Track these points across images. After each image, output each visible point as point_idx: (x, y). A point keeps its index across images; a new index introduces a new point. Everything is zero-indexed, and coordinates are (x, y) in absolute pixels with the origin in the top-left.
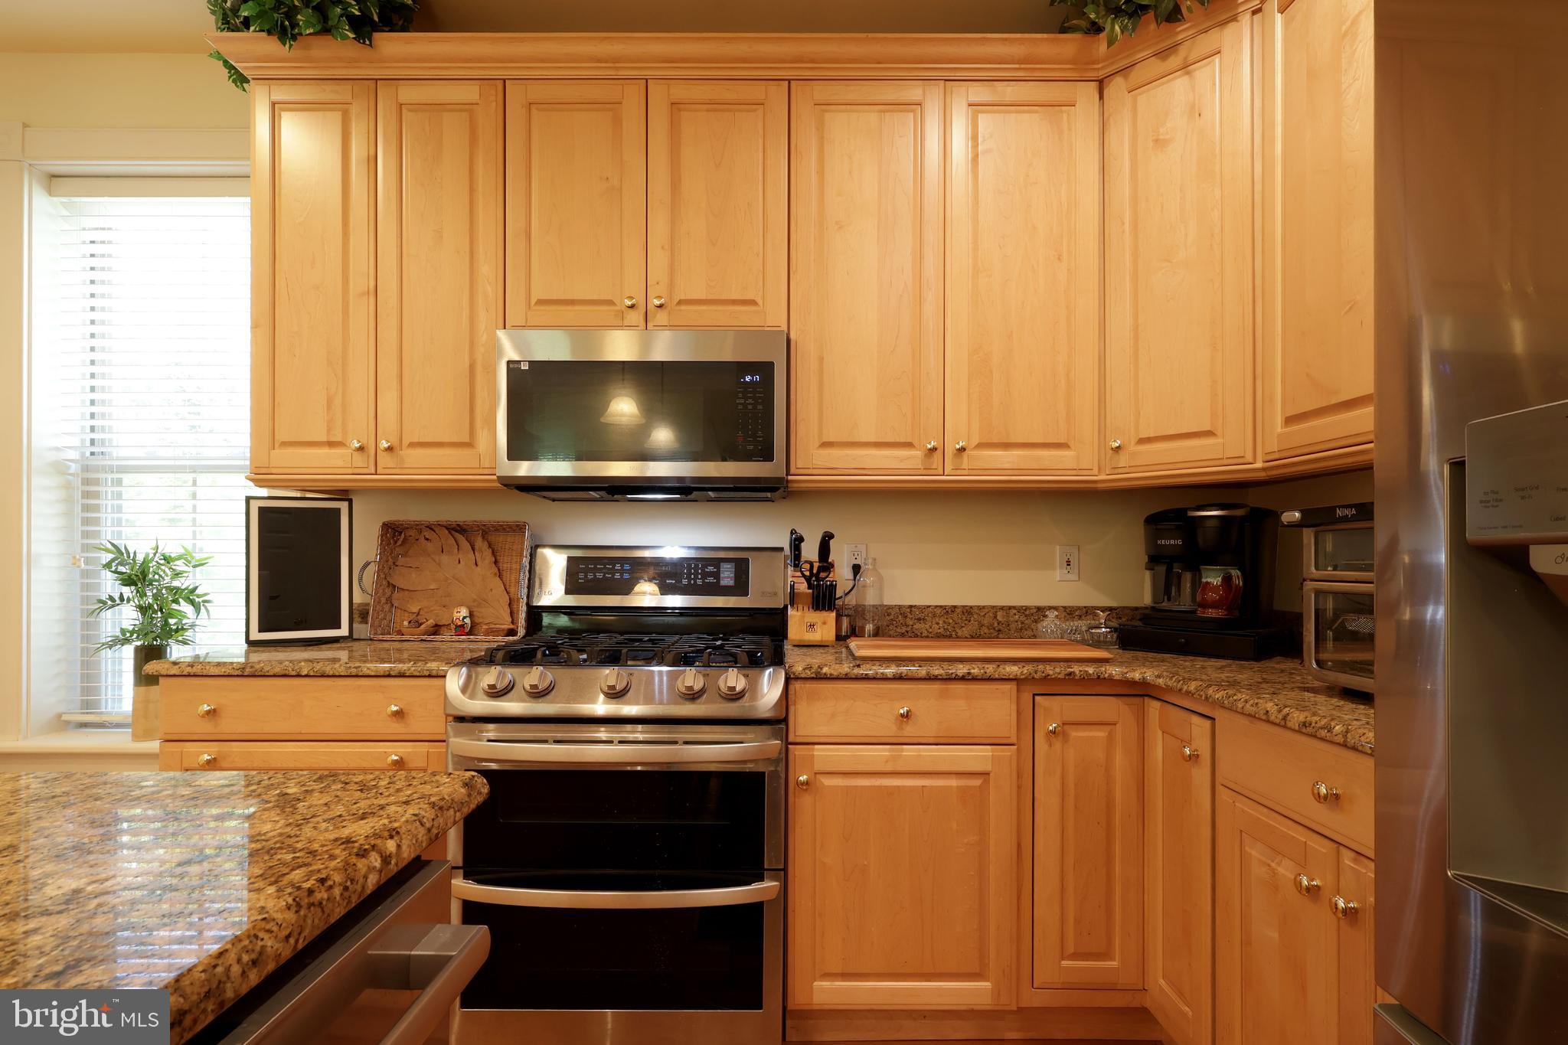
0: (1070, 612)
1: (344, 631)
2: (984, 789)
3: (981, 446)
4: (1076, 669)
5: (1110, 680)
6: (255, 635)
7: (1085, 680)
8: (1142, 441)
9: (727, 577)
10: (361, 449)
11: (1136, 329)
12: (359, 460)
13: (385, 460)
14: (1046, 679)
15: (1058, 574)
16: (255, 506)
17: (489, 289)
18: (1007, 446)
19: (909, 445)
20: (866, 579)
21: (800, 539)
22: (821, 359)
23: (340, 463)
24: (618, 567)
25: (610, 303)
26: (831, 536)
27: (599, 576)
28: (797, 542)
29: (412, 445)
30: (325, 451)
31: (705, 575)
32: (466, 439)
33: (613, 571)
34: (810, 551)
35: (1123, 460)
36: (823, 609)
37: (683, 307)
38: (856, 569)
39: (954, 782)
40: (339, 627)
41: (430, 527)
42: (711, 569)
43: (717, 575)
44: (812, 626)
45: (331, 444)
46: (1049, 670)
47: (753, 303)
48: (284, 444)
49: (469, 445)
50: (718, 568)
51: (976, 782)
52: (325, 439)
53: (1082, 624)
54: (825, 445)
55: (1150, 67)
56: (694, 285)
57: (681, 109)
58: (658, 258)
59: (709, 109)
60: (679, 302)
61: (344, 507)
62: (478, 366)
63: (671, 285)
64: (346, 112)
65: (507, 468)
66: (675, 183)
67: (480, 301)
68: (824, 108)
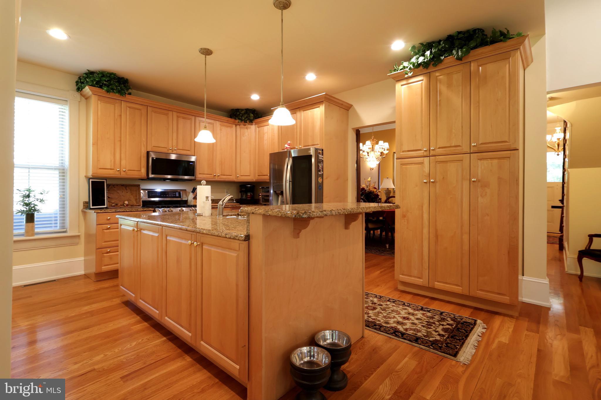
1: (105, 206)
3: (221, 175)
8: (241, 176)
9: (177, 195)
10: (119, 171)
11: (240, 161)
12: (117, 173)
13: (123, 173)
14: (234, 207)
16: (91, 180)
17: (145, 143)
18: (224, 175)
19: (211, 174)
23: (112, 173)
25: (166, 148)
27: (154, 195)
29: (129, 170)
30: (109, 170)
31: (173, 194)
32: (140, 170)
33: (156, 194)
35: (239, 178)
42: (174, 193)
43: (175, 194)
45: (111, 169)
46: (234, 206)
47: (189, 150)
48: (99, 168)
49: (140, 171)
50: (175, 193)
52: (110, 168)
54: (200, 174)
55: (242, 126)
56: (180, 147)
57: (179, 118)
58: (175, 141)
59: (183, 118)
60: (178, 149)
61: (105, 181)
62: (142, 157)
63: (177, 146)
64: (115, 105)
65: (151, 176)
66: (177, 129)
67: (143, 144)
68: (200, 121)
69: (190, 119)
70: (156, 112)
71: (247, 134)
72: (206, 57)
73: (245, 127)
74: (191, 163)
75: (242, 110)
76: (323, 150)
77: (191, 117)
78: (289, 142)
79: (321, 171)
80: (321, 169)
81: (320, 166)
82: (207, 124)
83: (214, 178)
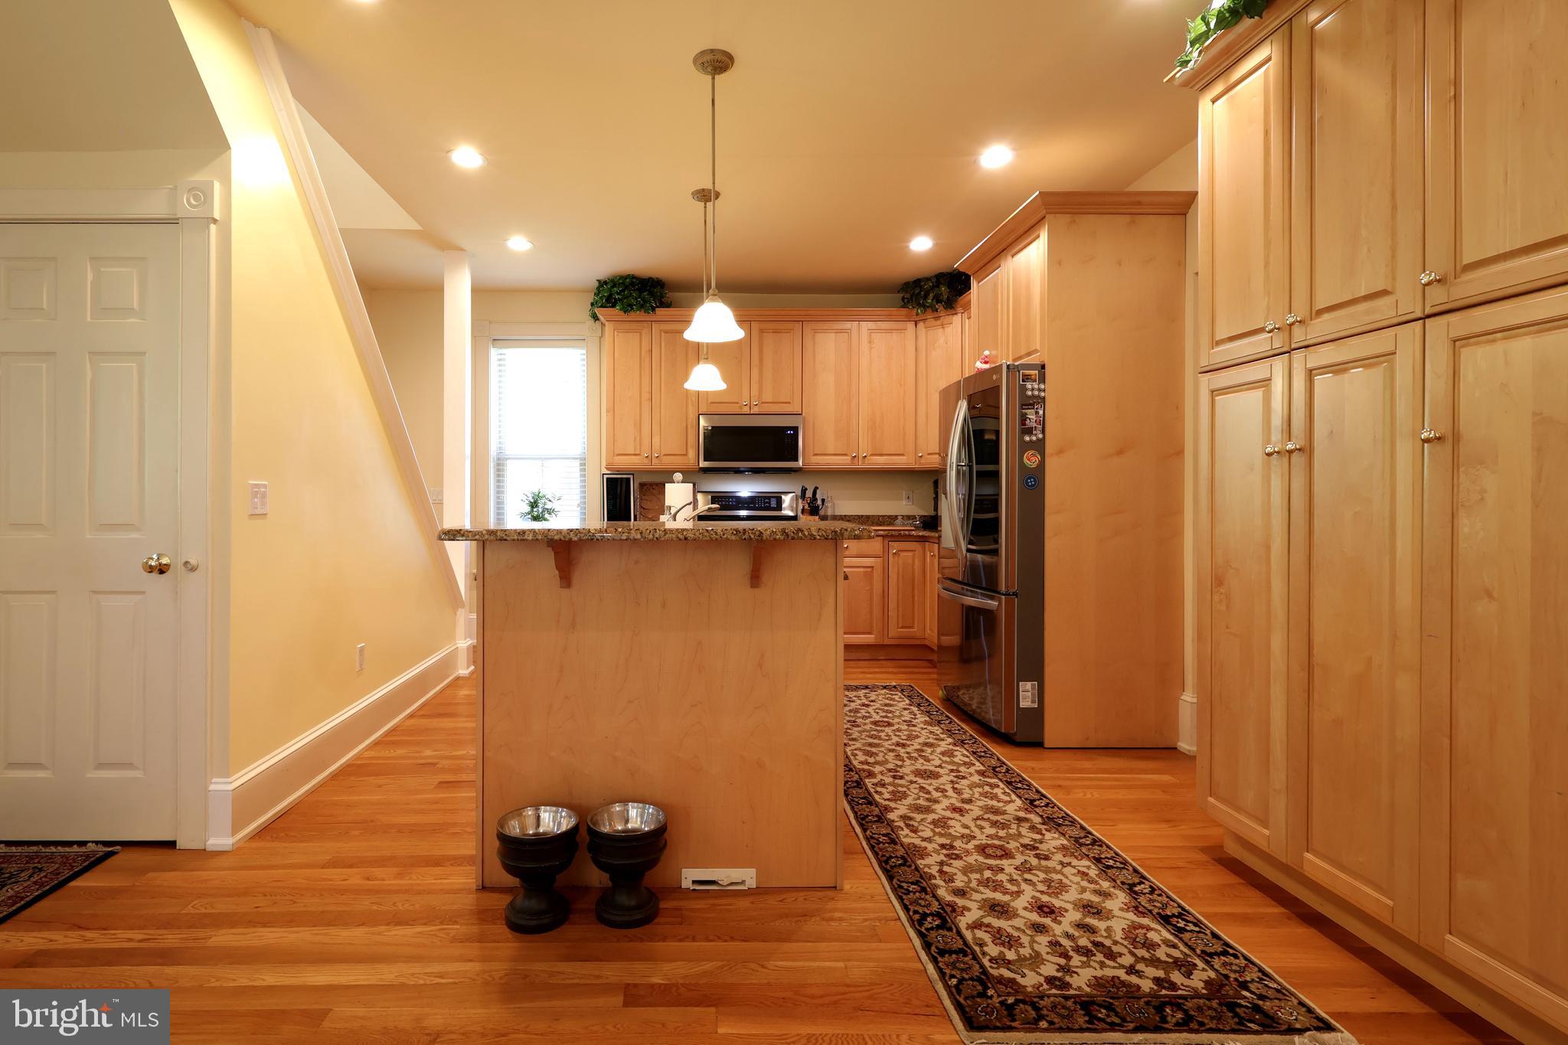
0: (909, 517)
2: (872, 571)
3: (872, 455)
4: (902, 532)
5: (913, 535)
7: (905, 535)
8: (929, 454)
9: (773, 504)
10: (646, 457)
11: (927, 414)
12: (645, 461)
13: (654, 461)
14: (892, 536)
15: (904, 502)
16: (606, 477)
17: (693, 399)
18: (881, 455)
19: (846, 455)
20: (828, 504)
21: (806, 489)
22: (814, 423)
23: (636, 463)
24: (731, 500)
25: (737, 403)
26: (818, 488)
28: (804, 491)
29: (665, 455)
30: (633, 457)
31: (765, 503)
32: (685, 453)
33: (729, 502)
34: (809, 494)
35: (923, 461)
36: (814, 515)
37: (763, 404)
38: (823, 500)
39: (862, 570)
41: (656, 484)
42: (766, 500)
43: (769, 503)
45: (635, 455)
46: (893, 533)
47: (789, 403)
48: (619, 455)
49: (686, 455)
50: (771, 501)
51: (869, 570)
52: (633, 452)
53: (911, 522)
54: (815, 455)
55: (931, 322)
56: (768, 397)
57: (763, 332)
58: (755, 387)
59: (773, 332)
60: (763, 403)
61: (631, 477)
62: (689, 427)
63: (760, 397)
64: (641, 333)
65: (703, 464)
66: (761, 359)
67: (690, 402)
68: (815, 331)
69: (788, 331)
71: (942, 341)
72: (705, 206)
73: (939, 322)
74: (788, 432)
75: (928, 279)
76: (1043, 367)
77: (790, 325)
78: (987, 353)
79: (1034, 432)
80: (1034, 425)
81: (1033, 417)
82: (833, 334)
83: (852, 464)
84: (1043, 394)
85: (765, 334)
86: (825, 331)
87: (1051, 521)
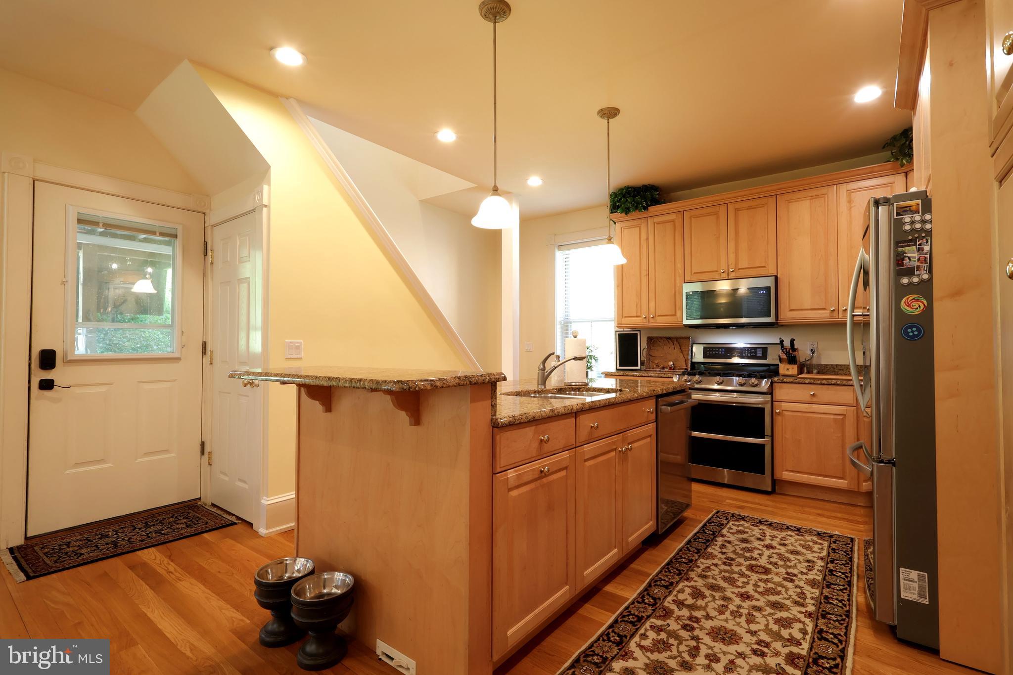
1: (639, 367)
2: (843, 420)
6: (618, 368)
9: (759, 353)
10: (645, 318)
12: (645, 321)
13: (651, 320)
16: (618, 333)
17: (680, 271)
19: (824, 309)
21: (783, 341)
22: (789, 283)
23: (639, 321)
24: (720, 350)
25: (717, 271)
26: (794, 340)
27: (714, 353)
29: (659, 316)
30: (636, 318)
32: (674, 314)
33: (719, 351)
34: (787, 343)
36: (792, 364)
38: (813, 351)
39: (832, 417)
40: (638, 366)
41: (661, 338)
42: (754, 350)
43: (755, 353)
44: (788, 369)
45: (637, 317)
47: (764, 267)
48: (625, 317)
49: (675, 315)
50: (756, 350)
51: (841, 417)
52: (635, 315)
54: (791, 310)
56: (744, 264)
57: (738, 211)
58: (732, 257)
59: (748, 209)
60: (739, 269)
61: (638, 333)
62: (677, 293)
63: (736, 264)
64: (640, 227)
65: (686, 322)
66: (737, 233)
67: (677, 274)
68: (790, 201)
69: (762, 206)
70: (696, 217)
72: (608, 122)
74: (761, 292)
76: (928, 197)
77: (764, 201)
79: (917, 273)
80: (916, 264)
81: (916, 255)
82: (809, 201)
83: (832, 317)
84: (928, 226)
85: (739, 212)
86: (798, 200)
87: (942, 380)
